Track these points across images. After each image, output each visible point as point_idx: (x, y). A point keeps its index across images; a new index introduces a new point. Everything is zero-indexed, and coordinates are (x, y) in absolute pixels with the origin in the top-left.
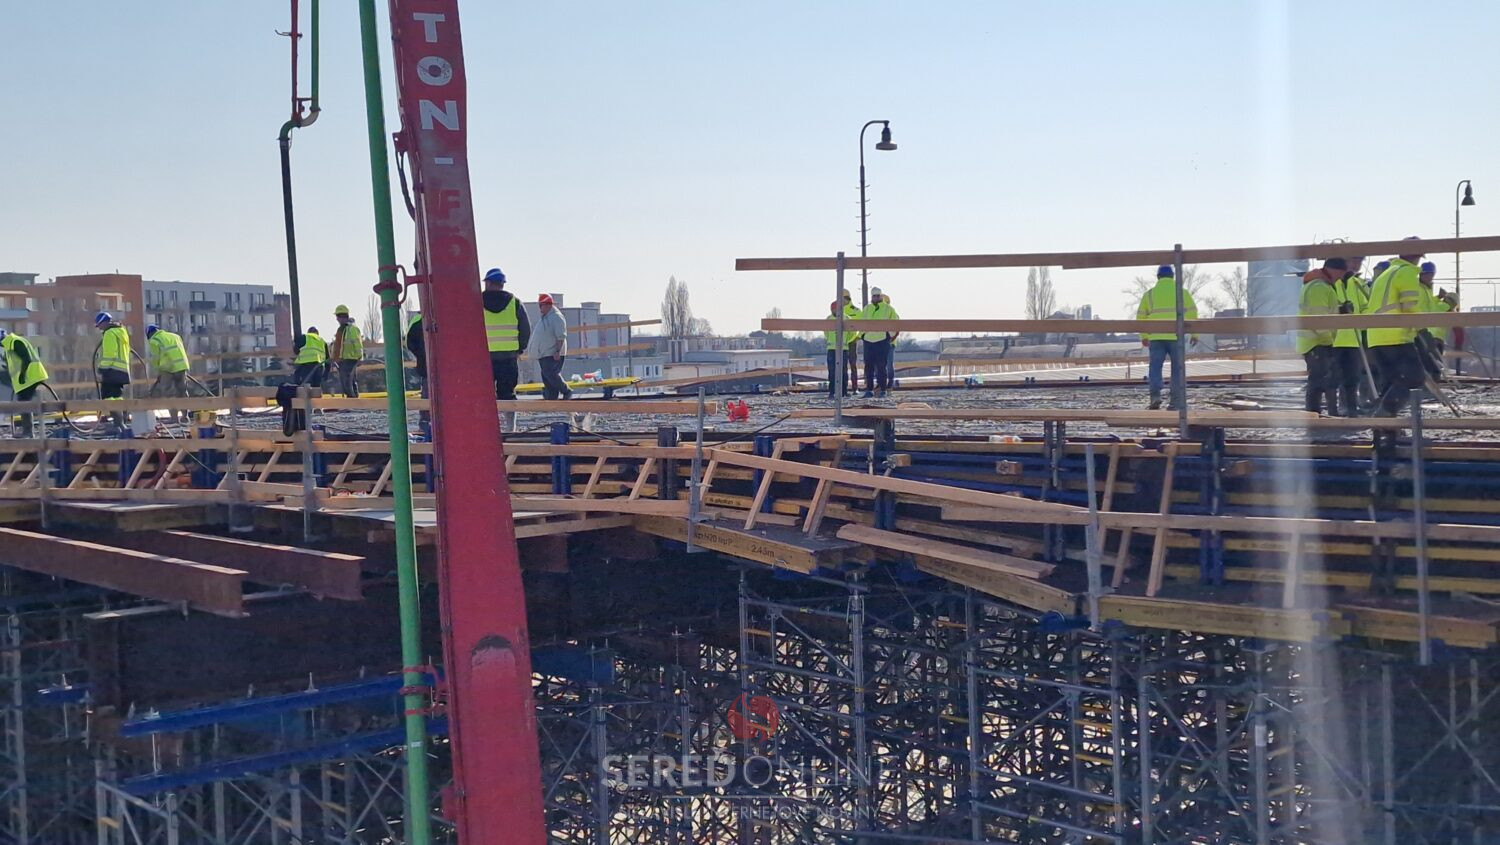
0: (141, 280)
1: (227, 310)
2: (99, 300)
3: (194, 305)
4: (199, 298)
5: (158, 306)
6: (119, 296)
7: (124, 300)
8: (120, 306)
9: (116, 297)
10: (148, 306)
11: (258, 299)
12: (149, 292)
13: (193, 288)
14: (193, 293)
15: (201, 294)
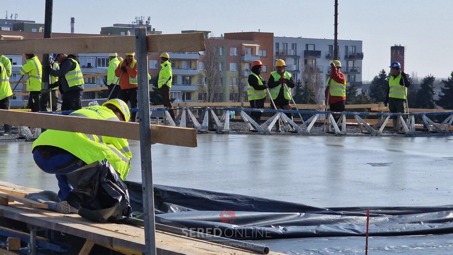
0: (273, 36)
1: (329, 57)
2: (244, 49)
3: (307, 53)
4: (311, 48)
5: (283, 53)
6: (258, 46)
8: (257, 52)
9: (256, 47)
10: (277, 53)
11: (350, 50)
12: (278, 44)
13: (308, 42)
14: (307, 45)
15: (313, 45)
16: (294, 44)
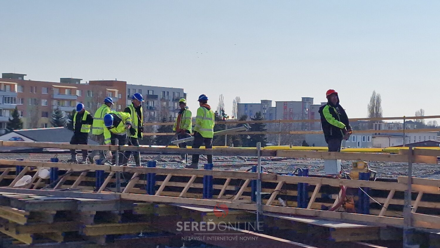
0: (126, 84)
1: (163, 100)
2: (108, 92)
3: (148, 96)
4: (151, 93)
6: (116, 91)
7: (119, 93)
8: (116, 96)
10: (128, 96)
11: (177, 95)
12: (129, 89)
13: (149, 88)
14: (148, 91)
15: (152, 91)
16: (140, 90)
